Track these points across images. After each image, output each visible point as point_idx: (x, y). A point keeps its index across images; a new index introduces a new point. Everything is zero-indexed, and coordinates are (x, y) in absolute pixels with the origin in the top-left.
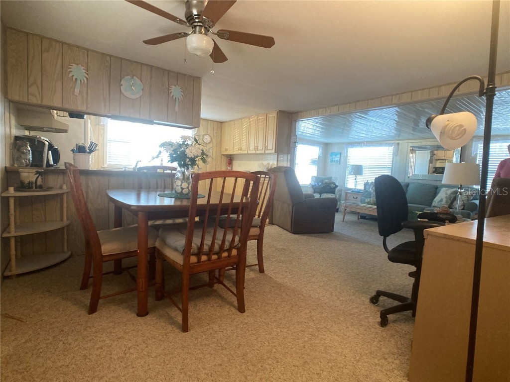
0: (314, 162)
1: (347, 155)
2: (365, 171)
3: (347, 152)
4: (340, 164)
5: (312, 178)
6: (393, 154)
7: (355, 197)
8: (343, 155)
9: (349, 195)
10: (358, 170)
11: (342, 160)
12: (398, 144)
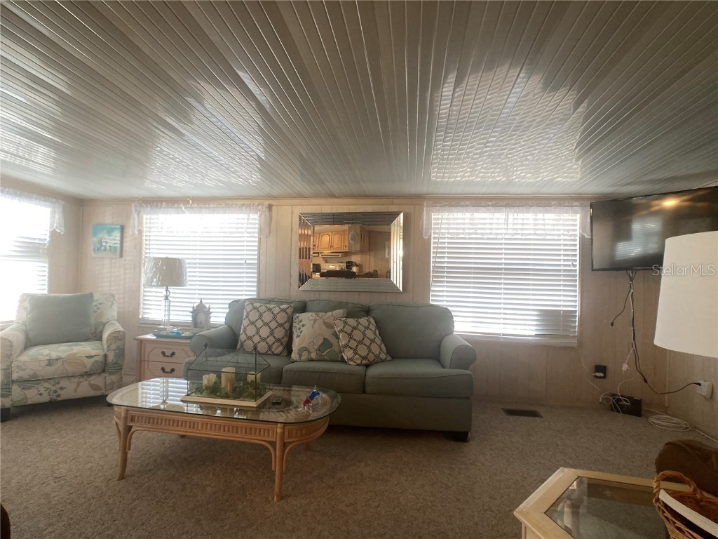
0: (31, 250)
1: (140, 232)
2: (191, 274)
3: (140, 223)
4: (121, 256)
5: (22, 301)
6: (260, 232)
7: (168, 353)
8: (128, 232)
9: (148, 347)
10: (171, 273)
11: (128, 244)
12: (270, 207)
